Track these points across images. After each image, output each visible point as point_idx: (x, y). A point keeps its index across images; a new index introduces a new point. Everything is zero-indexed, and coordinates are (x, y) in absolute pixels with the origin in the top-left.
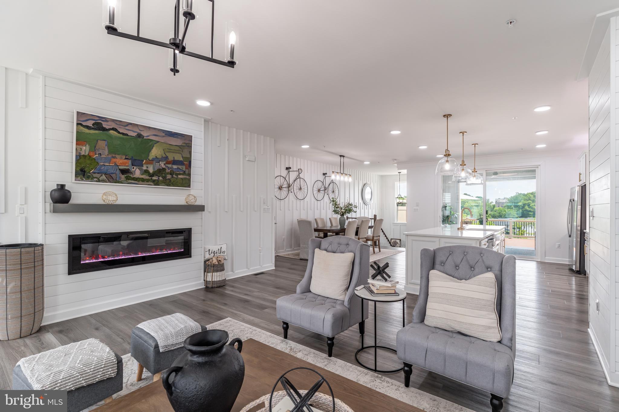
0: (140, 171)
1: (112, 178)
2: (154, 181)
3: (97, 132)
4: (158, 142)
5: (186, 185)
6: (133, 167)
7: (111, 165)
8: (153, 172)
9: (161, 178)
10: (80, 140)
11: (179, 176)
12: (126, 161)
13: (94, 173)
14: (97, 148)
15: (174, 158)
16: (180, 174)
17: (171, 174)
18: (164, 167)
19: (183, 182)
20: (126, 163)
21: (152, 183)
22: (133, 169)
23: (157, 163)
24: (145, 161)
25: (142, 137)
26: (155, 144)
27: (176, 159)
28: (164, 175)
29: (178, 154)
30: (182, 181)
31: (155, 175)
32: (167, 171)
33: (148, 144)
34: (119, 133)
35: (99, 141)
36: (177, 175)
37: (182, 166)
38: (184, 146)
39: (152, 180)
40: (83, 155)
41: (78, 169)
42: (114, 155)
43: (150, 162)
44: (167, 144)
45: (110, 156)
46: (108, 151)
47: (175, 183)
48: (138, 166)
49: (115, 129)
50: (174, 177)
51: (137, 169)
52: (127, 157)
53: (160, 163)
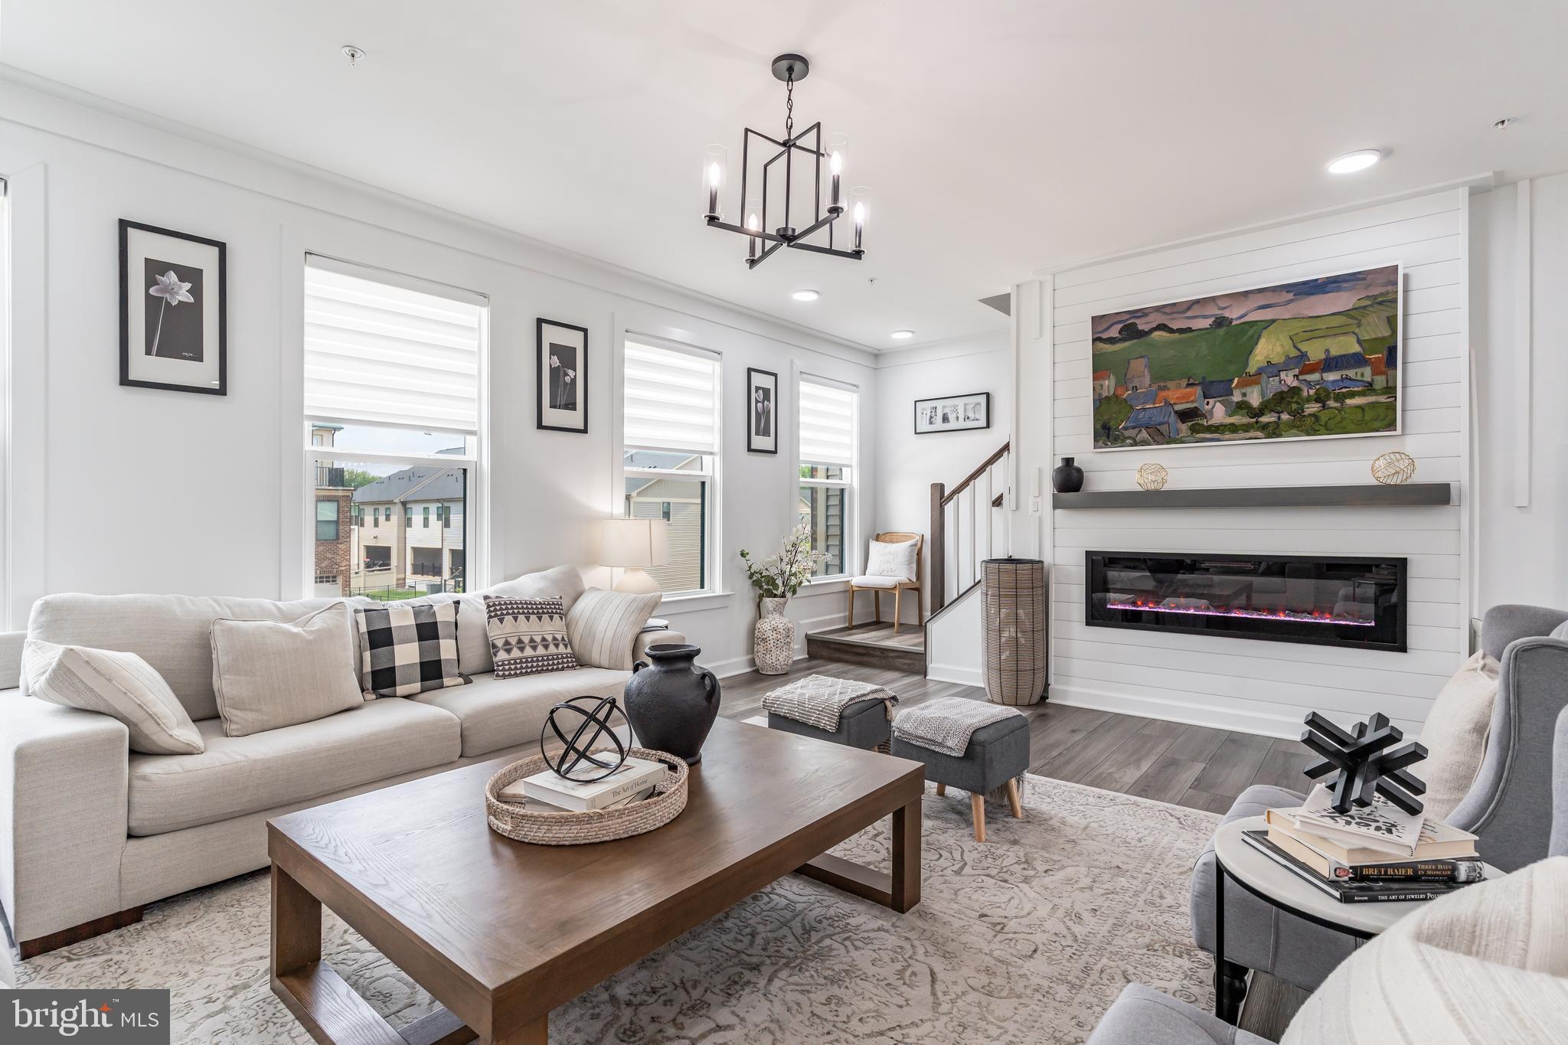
0: (1224, 408)
1: (1162, 434)
2: (1264, 427)
3: (1127, 344)
4: (1273, 321)
5: (1377, 424)
6: (1207, 400)
7: (1157, 405)
8: (1261, 403)
9: (1285, 417)
10: (1100, 367)
11: (1348, 401)
12: (1189, 390)
13: (1126, 428)
14: (1129, 376)
15: (1327, 351)
16: (1352, 395)
17: (1318, 400)
18: (1295, 384)
19: (1364, 416)
20: (1190, 395)
21: (1259, 434)
22: (1207, 407)
23: (1271, 379)
24: (1236, 380)
25: (1227, 323)
26: (1265, 328)
27: (1336, 352)
28: (1294, 406)
29: (1342, 338)
30: (1360, 415)
31: (1266, 410)
32: (1305, 394)
33: (1247, 335)
34: (1171, 331)
35: (1132, 362)
36: (1340, 398)
37: (1359, 371)
38: (1365, 307)
39: (1259, 424)
40: (1106, 397)
41: (1098, 426)
42: (1162, 384)
43: (1252, 380)
44: (1303, 318)
45: (1154, 388)
46: (1151, 378)
47: (1336, 424)
48: (1220, 397)
49: (1162, 327)
50: (1331, 406)
51: (1218, 404)
52: (1191, 381)
53: (1283, 375)
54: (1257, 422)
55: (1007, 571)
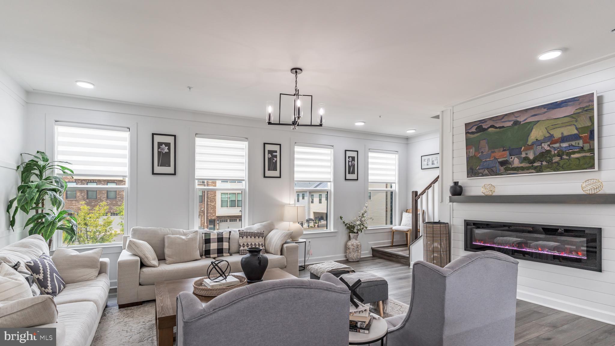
0: (518, 160)
1: (493, 171)
2: (535, 168)
3: (479, 134)
4: (538, 121)
5: (586, 166)
6: (511, 157)
7: (491, 159)
8: (534, 158)
9: (544, 163)
10: (469, 144)
11: (572, 156)
12: (504, 152)
13: (479, 169)
14: (480, 147)
15: (562, 133)
16: (574, 153)
17: (558, 156)
18: (548, 148)
19: (579, 163)
20: (504, 155)
21: (533, 171)
22: (511, 160)
23: (538, 147)
24: (523, 148)
25: (519, 123)
26: (535, 125)
27: (566, 134)
28: (548, 158)
29: (569, 127)
31: (536, 161)
32: (553, 153)
33: (527, 128)
34: (496, 128)
35: (481, 142)
36: (569, 154)
37: (577, 142)
38: (579, 113)
40: (471, 156)
41: (468, 168)
42: (493, 150)
43: (530, 147)
44: (551, 119)
45: (490, 152)
46: (488, 148)
47: (567, 166)
48: (517, 155)
49: (492, 126)
50: (564, 158)
51: (516, 158)
52: (505, 149)
53: (543, 145)
54: (532, 166)
55: (429, 227)
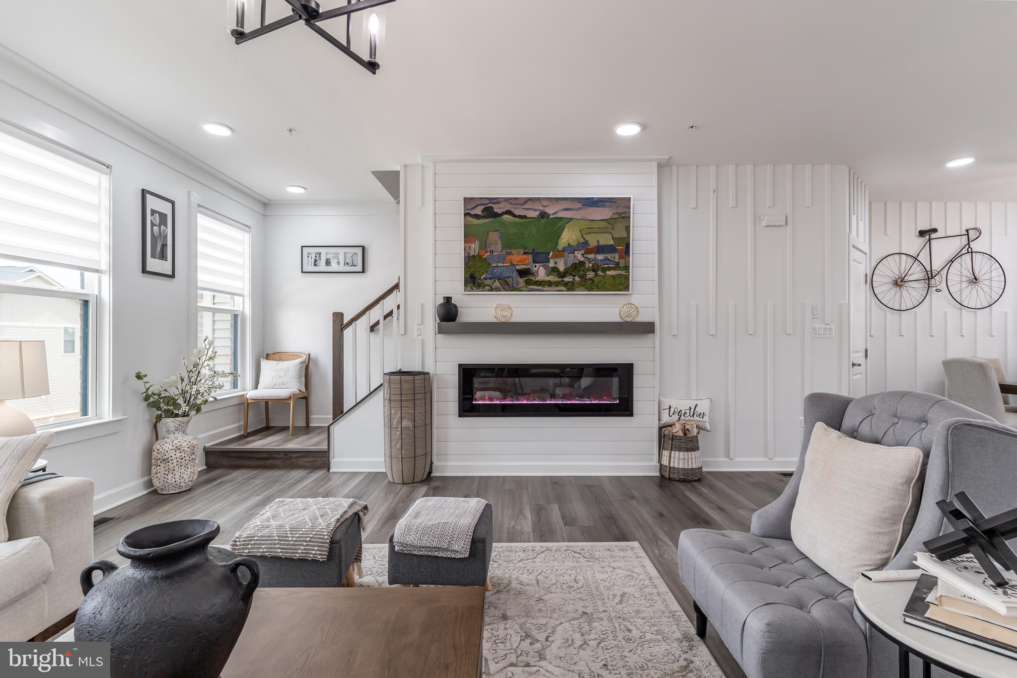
0: (545, 271)
1: (508, 284)
2: (566, 284)
3: (487, 220)
4: (571, 219)
5: (621, 287)
6: (535, 264)
7: (505, 265)
8: (565, 269)
9: (577, 279)
10: (469, 235)
11: (608, 273)
12: (524, 256)
13: (485, 279)
14: (488, 243)
15: (598, 242)
16: (610, 269)
17: (593, 270)
18: (582, 259)
19: (615, 282)
20: (525, 260)
21: (563, 288)
22: (535, 269)
23: (570, 255)
24: (551, 253)
25: (547, 216)
26: (567, 223)
27: (602, 243)
28: (582, 273)
29: (605, 235)
30: (613, 281)
31: (567, 274)
32: (587, 266)
33: (557, 225)
34: (515, 216)
35: (490, 233)
36: (604, 270)
37: (613, 255)
38: (616, 219)
39: (563, 283)
40: (473, 256)
41: (467, 276)
42: (509, 251)
43: (560, 254)
44: (587, 220)
45: (504, 252)
46: (502, 246)
47: (602, 285)
48: (542, 263)
49: (509, 212)
50: (600, 274)
51: (541, 268)
52: (526, 251)
53: (576, 253)
54: (562, 281)
55: (407, 382)
